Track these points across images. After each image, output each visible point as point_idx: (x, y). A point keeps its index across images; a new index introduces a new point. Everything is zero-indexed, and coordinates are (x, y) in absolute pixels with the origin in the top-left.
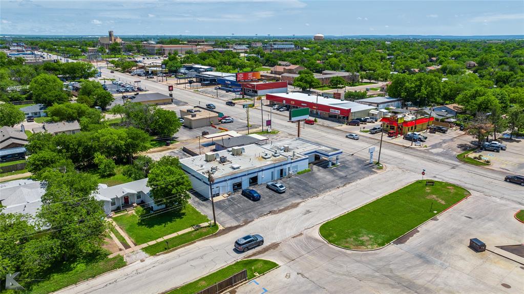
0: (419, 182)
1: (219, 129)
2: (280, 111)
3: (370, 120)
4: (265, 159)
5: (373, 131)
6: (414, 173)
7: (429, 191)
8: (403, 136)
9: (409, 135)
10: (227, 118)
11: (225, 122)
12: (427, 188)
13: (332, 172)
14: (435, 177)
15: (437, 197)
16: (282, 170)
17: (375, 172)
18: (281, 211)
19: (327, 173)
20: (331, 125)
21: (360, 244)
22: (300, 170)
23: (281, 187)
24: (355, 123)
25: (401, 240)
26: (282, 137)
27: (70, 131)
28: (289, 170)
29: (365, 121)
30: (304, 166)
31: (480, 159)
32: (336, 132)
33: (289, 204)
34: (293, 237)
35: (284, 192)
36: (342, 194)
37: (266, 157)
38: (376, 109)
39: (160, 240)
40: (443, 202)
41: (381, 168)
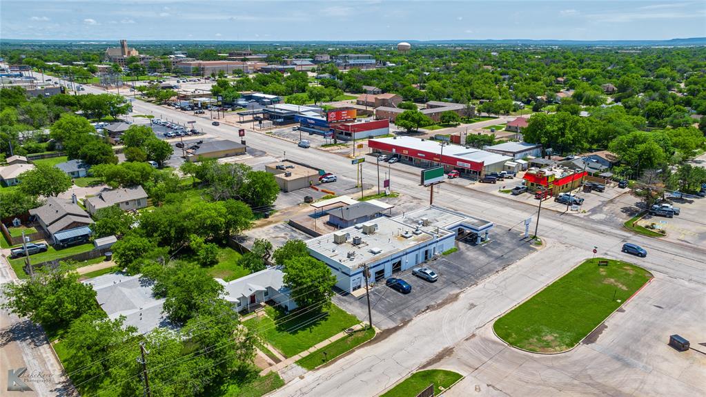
0: (589, 261)
1: (322, 191)
2: (390, 163)
3: (507, 175)
4: (406, 238)
5: (516, 192)
6: (580, 250)
7: (604, 273)
8: (553, 198)
9: (561, 196)
10: (329, 176)
11: (327, 182)
12: (601, 270)
13: (484, 250)
14: (606, 254)
15: (616, 281)
16: (426, 252)
17: (535, 250)
18: (440, 306)
19: (478, 252)
20: (460, 183)
21: (546, 346)
22: (446, 249)
23: (432, 274)
24: (491, 179)
25: (591, 340)
26: (405, 202)
27: (135, 200)
28: (434, 251)
29: (501, 177)
30: (450, 244)
31: (653, 228)
32: (469, 193)
33: (446, 296)
34: (467, 340)
35: (436, 280)
36: (504, 280)
37: (407, 235)
38: (513, 160)
39: (312, 350)
40: (624, 288)
41: (540, 244)
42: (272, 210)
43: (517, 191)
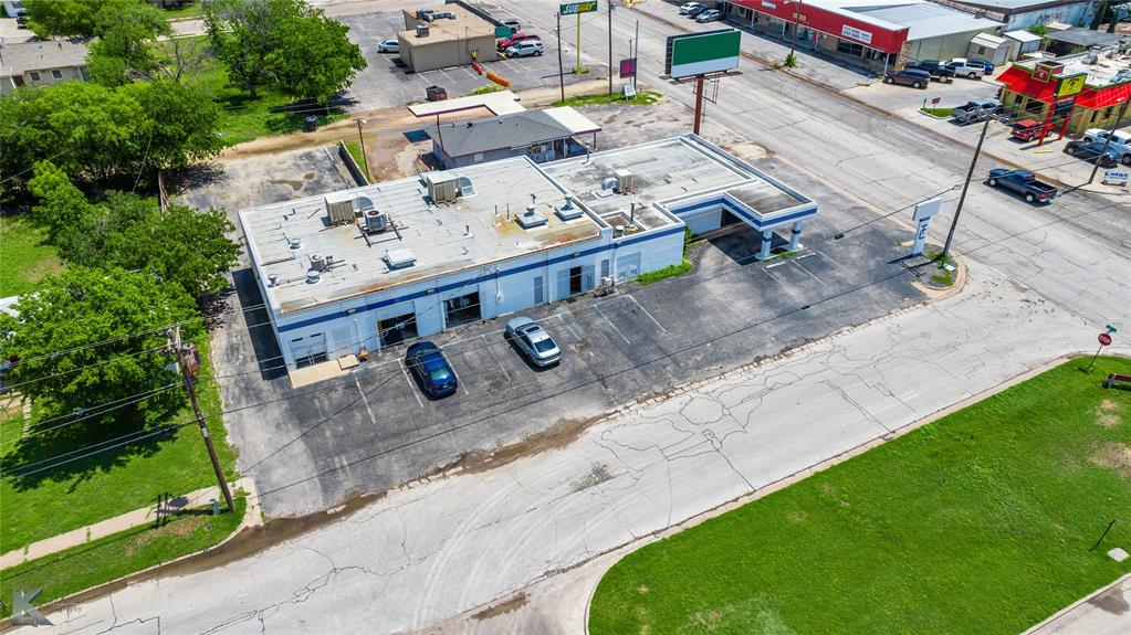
0: (1080, 365)
1: (490, 77)
2: (699, 21)
3: (966, 70)
4: (524, 227)
5: (963, 114)
6: (1067, 317)
7: (1110, 421)
8: (1066, 141)
9: (1088, 139)
10: (524, 43)
11: (515, 55)
12: (1107, 404)
13: (764, 282)
16: (576, 271)
17: (919, 298)
18: (504, 456)
19: (743, 286)
20: (833, 82)
22: (647, 268)
23: (548, 344)
24: (917, 76)
26: (659, 118)
27: (74, 68)
28: (605, 272)
29: (948, 73)
30: (667, 254)
32: (840, 108)
33: (549, 423)
34: (482, 615)
35: (556, 364)
36: (760, 395)
37: (528, 221)
38: (999, 32)
41: (945, 281)
42: (342, 112)
43: (966, 115)
